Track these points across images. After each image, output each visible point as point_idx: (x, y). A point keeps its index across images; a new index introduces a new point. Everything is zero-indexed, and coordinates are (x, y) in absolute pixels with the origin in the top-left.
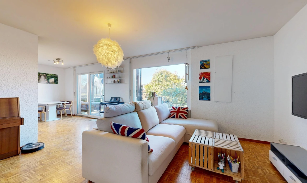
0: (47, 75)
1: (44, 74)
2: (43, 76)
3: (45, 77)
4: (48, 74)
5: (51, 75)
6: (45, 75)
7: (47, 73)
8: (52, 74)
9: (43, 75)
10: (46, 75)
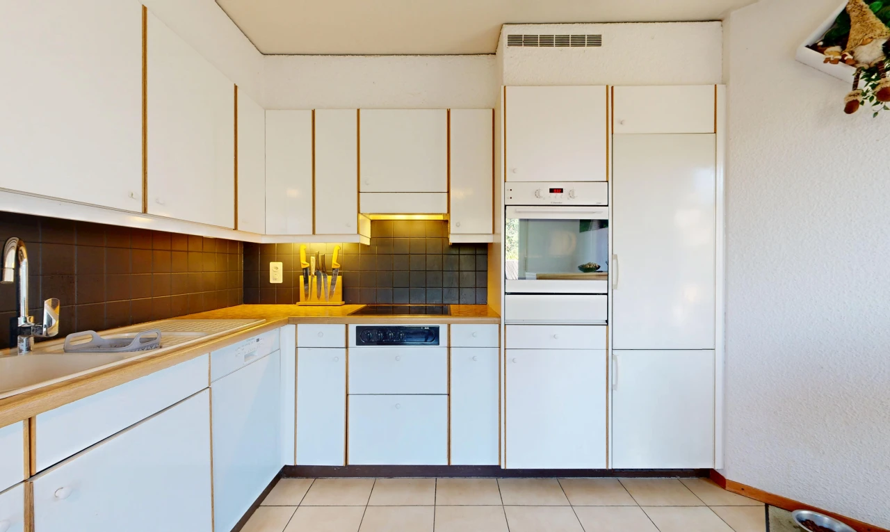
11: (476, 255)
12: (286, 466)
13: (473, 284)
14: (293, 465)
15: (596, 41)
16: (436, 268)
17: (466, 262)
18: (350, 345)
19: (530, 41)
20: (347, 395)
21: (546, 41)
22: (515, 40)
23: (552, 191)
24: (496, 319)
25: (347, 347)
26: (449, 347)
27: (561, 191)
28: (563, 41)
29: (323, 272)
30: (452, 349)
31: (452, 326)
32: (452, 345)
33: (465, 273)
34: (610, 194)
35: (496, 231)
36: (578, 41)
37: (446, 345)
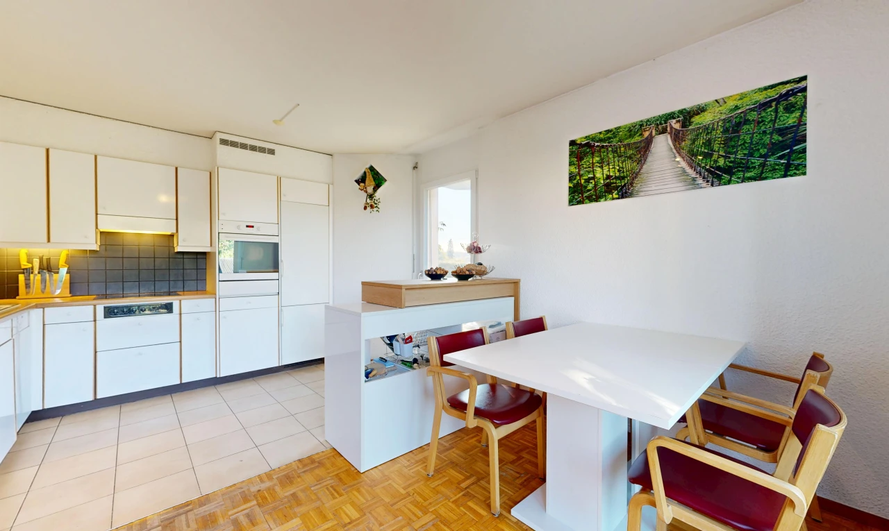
0: (696, 119)
1: (671, 116)
2: (662, 137)
3: (677, 138)
4: (701, 110)
5: (731, 104)
6: (677, 126)
7: (687, 104)
8: (742, 96)
9: (664, 131)
10: (684, 126)
11: (197, 258)
12: (33, 412)
13: (195, 278)
14: (41, 408)
15: (272, 152)
16: (164, 267)
17: (189, 264)
18: (97, 319)
19: (234, 144)
20: (96, 352)
21: (244, 146)
22: (224, 142)
23: (247, 226)
24: (214, 296)
25: (95, 321)
26: (180, 314)
27: (253, 227)
28: (253, 148)
29: (48, 271)
30: (182, 315)
31: (182, 302)
32: (182, 312)
33: (188, 271)
34: (280, 230)
35: (213, 245)
36: (262, 150)
37: (178, 312)
